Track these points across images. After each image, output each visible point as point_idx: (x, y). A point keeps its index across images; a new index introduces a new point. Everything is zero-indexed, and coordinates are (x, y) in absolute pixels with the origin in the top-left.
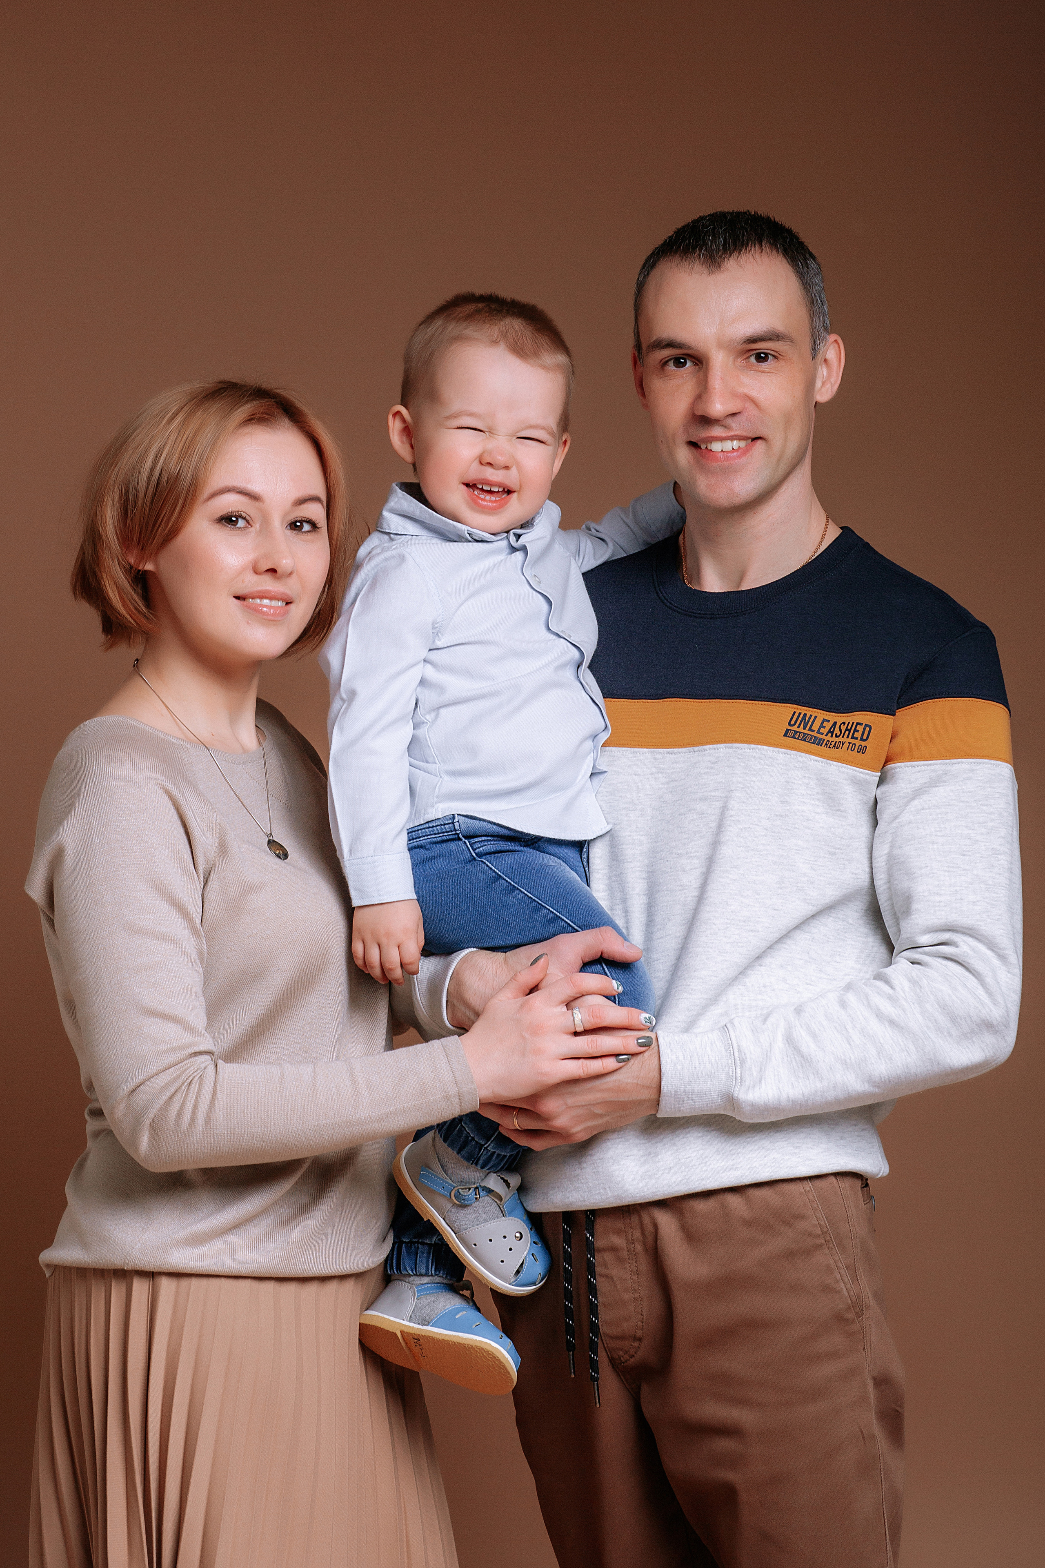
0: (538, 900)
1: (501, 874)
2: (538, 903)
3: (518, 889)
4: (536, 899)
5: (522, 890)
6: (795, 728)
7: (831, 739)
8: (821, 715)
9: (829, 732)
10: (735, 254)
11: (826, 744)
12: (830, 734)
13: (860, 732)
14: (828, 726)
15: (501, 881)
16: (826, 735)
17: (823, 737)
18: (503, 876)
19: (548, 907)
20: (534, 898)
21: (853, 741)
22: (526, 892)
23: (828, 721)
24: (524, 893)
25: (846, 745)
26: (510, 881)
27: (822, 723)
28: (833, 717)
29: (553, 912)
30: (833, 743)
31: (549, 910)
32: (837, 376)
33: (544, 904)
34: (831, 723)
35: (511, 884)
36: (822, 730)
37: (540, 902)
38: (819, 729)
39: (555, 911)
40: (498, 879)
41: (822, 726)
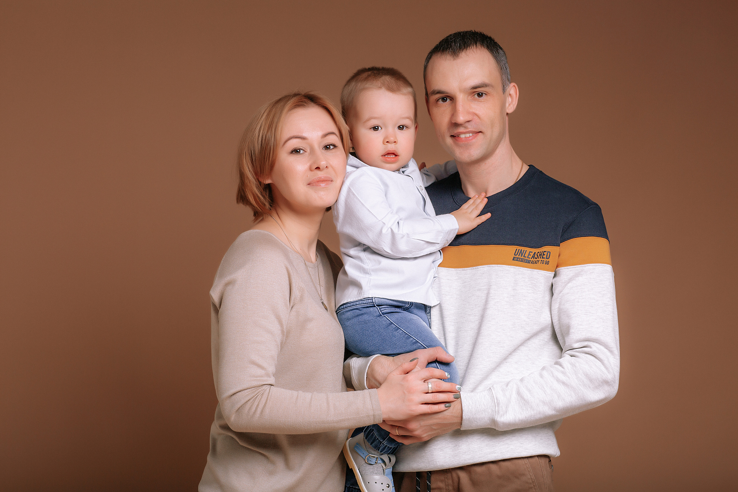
0: (409, 334)
1: (393, 322)
2: (409, 335)
3: (400, 329)
4: (408, 333)
5: (402, 329)
6: (517, 256)
7: (533, 260)
8: (528, 250)
9: (533, 257)
10: (465, 50)
11: (532, 262)
12: (533, 258)
13: (546, 255)
14: (532, 254)
15: (393, 325)
16: (531, 259)
17: (530, 259)
18: (393, 323)
19: (413, 337)
20: (407, 333)
21: (543, 259)
22: (403, 330)
23: (532, 252)
24: (403, 331)
25: (540, 261)
26: (397, 325)
27: (529, 253)
28: (534, 250)
29: (415, 340)
30: (535, 262)
31: (413, 338)
32: (516, 101)
33: (411, 336)
34: (533, 253)
35: (397, 326)
36: (529, 256)
37: (410, 335)
38: (528, 256)
39: (416, 339)
40: (391, 324)
41: (529, 255)
